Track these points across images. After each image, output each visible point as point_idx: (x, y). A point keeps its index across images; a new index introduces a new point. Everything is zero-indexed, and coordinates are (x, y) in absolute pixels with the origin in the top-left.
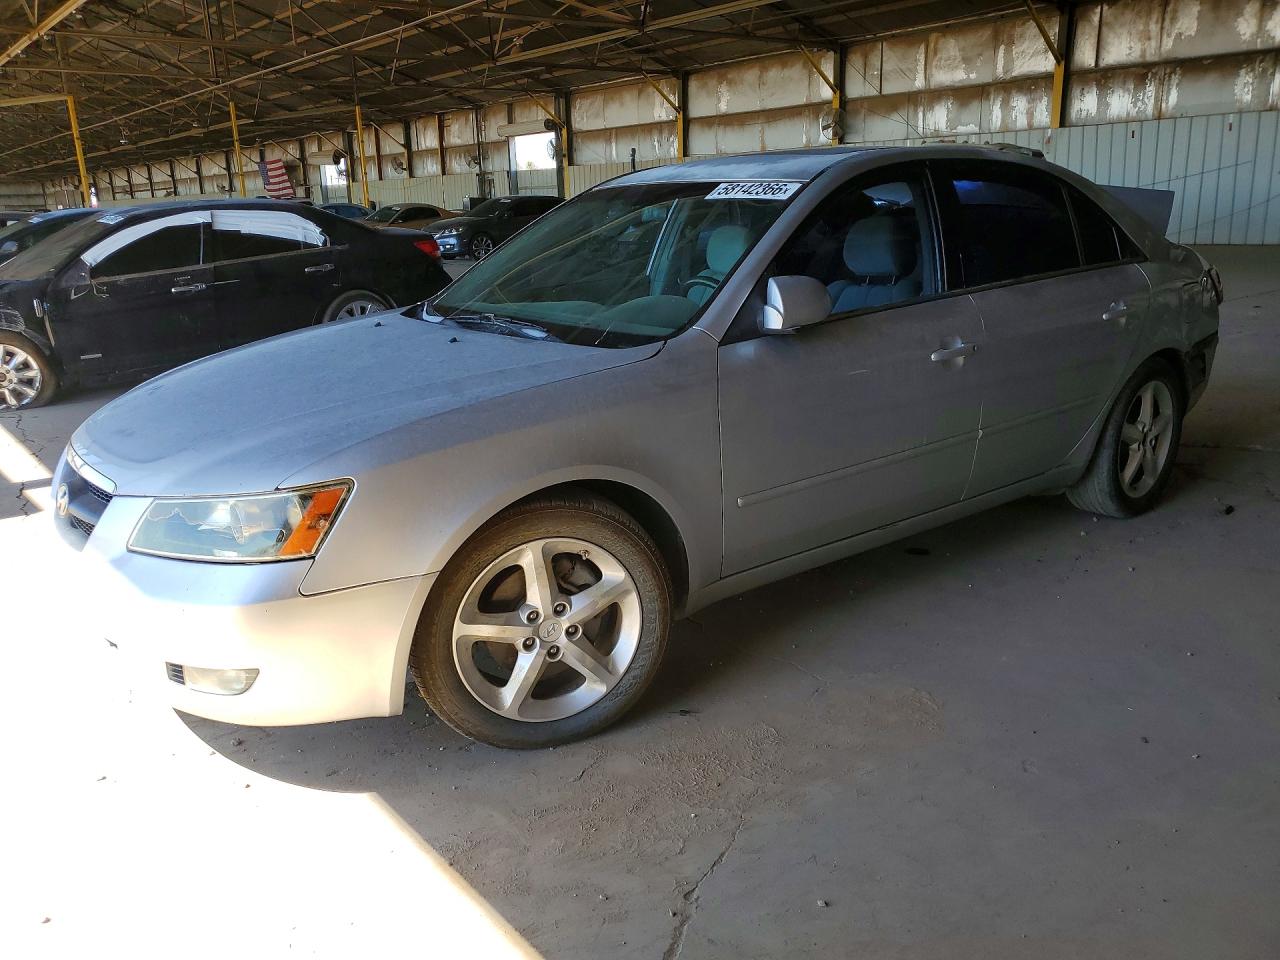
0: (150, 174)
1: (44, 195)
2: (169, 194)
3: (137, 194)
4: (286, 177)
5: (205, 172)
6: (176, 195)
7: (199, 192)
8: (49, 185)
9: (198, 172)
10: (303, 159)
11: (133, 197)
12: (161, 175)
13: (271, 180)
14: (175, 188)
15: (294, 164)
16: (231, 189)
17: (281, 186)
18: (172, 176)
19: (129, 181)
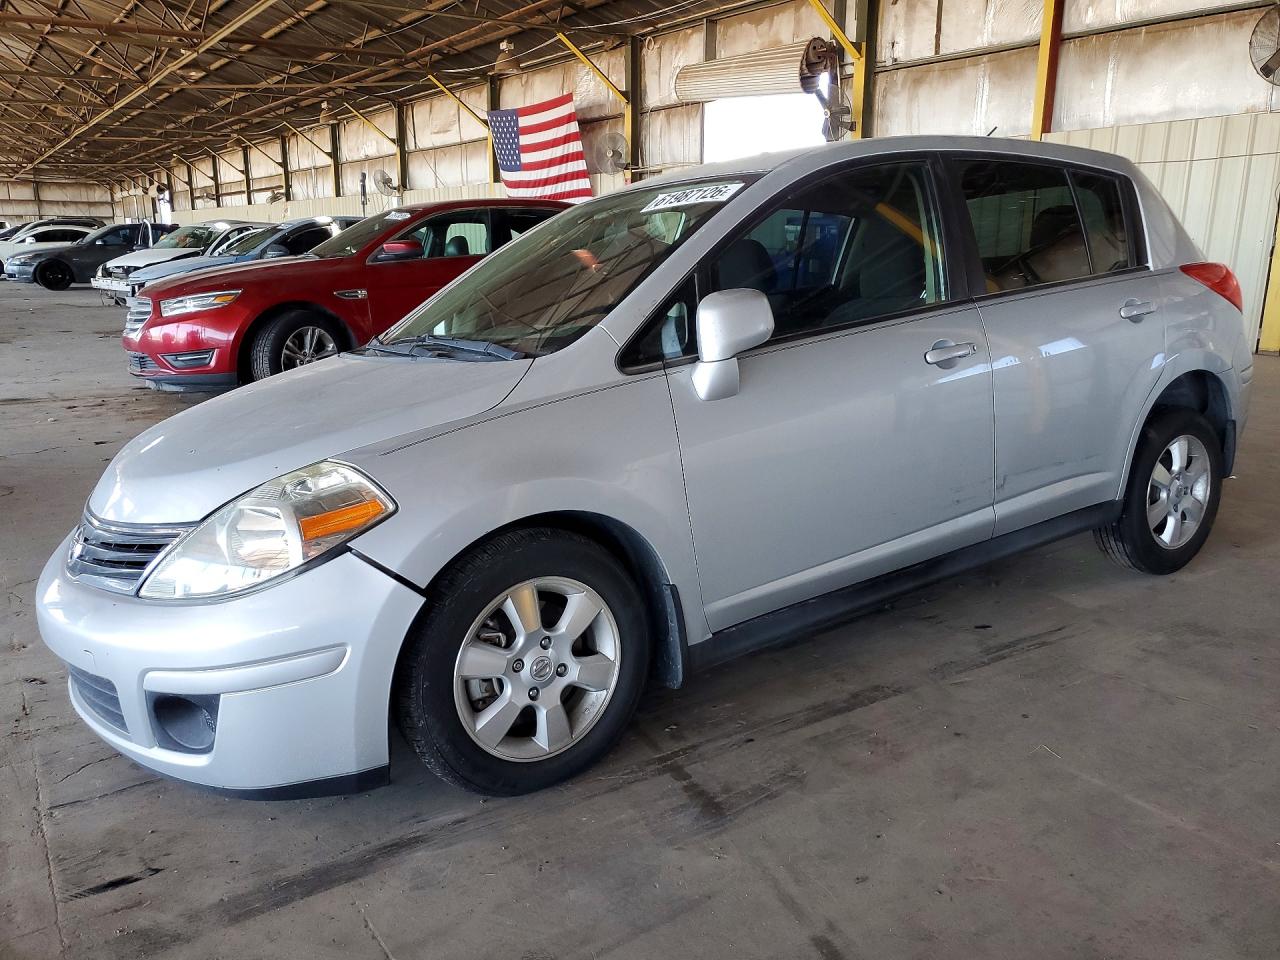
0: (246, 162)
1: (112, 203)
2: (275, 198)
3: (226, 200)
4: (576, 146)
5: (347, 153)
6: (288, 199)
7: (332, 193)
8: (117, 188)
9: (334, 154)
10: (634, 94)
11: (219, 205)
12: (264, 163)
13: (526, 158)
14: (288, 187)
15: (607, 112)
16: (404, 184)
17: (554, 171)
18: (284, 164)
19: (215, 178)
